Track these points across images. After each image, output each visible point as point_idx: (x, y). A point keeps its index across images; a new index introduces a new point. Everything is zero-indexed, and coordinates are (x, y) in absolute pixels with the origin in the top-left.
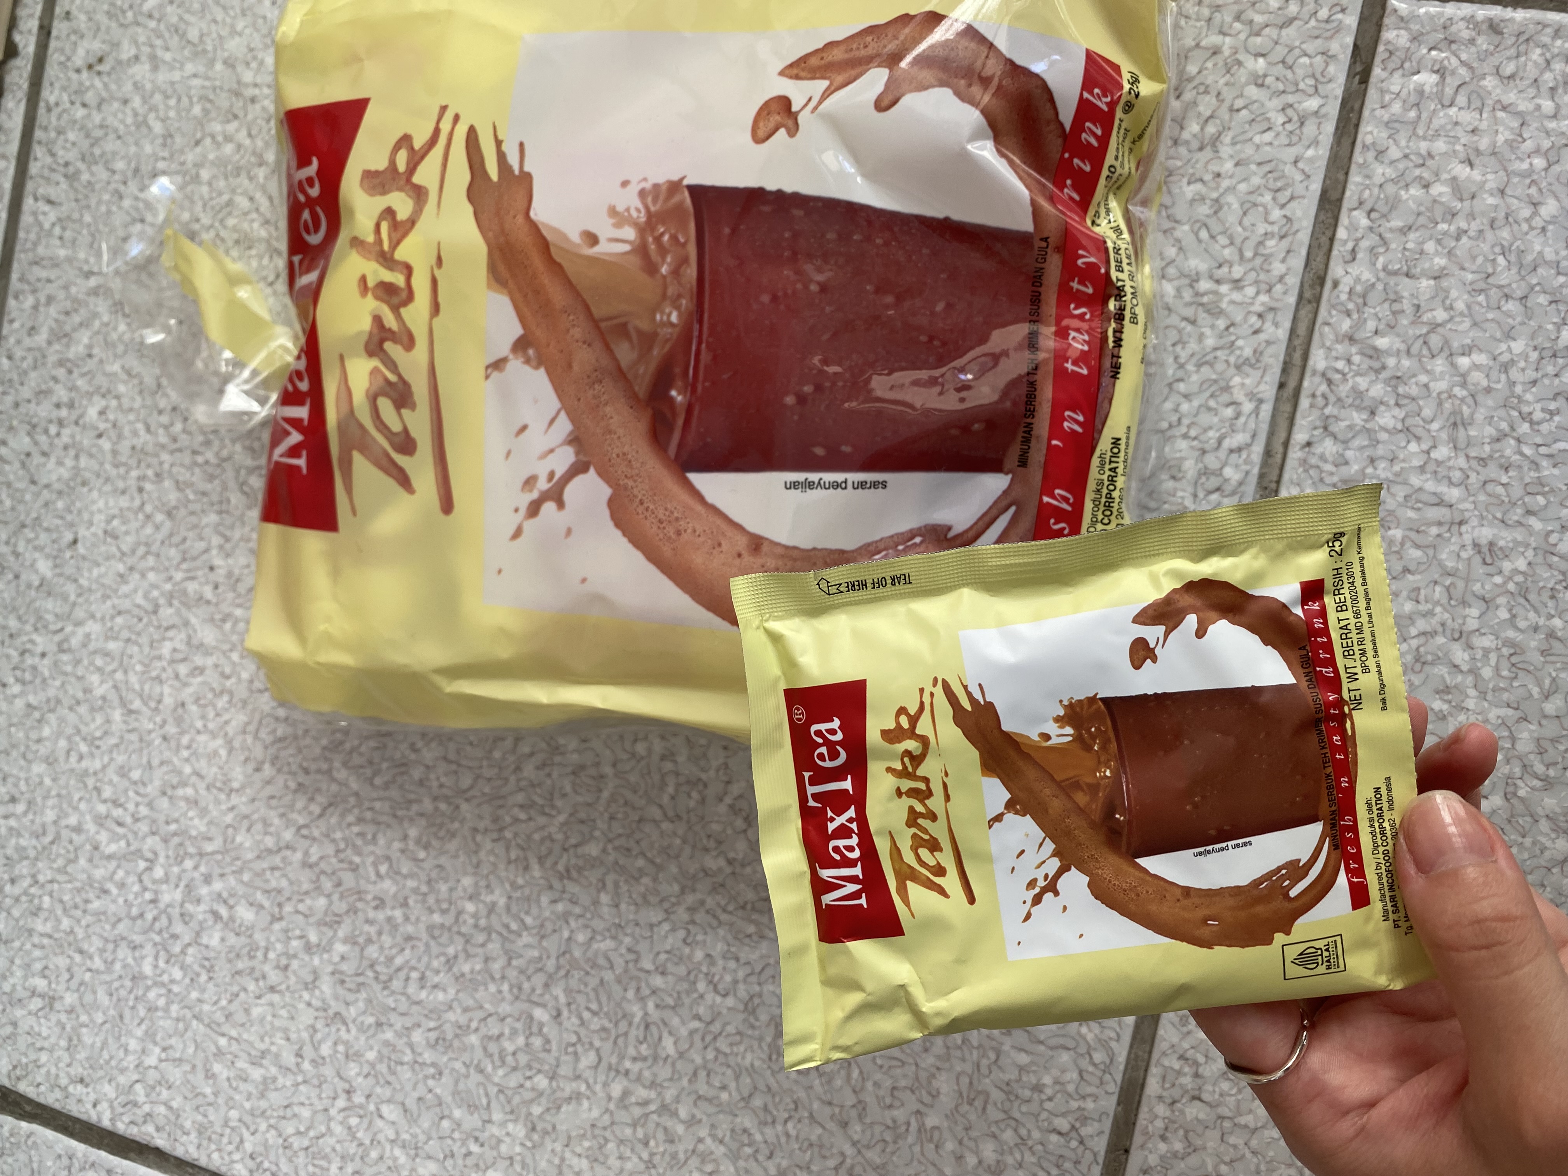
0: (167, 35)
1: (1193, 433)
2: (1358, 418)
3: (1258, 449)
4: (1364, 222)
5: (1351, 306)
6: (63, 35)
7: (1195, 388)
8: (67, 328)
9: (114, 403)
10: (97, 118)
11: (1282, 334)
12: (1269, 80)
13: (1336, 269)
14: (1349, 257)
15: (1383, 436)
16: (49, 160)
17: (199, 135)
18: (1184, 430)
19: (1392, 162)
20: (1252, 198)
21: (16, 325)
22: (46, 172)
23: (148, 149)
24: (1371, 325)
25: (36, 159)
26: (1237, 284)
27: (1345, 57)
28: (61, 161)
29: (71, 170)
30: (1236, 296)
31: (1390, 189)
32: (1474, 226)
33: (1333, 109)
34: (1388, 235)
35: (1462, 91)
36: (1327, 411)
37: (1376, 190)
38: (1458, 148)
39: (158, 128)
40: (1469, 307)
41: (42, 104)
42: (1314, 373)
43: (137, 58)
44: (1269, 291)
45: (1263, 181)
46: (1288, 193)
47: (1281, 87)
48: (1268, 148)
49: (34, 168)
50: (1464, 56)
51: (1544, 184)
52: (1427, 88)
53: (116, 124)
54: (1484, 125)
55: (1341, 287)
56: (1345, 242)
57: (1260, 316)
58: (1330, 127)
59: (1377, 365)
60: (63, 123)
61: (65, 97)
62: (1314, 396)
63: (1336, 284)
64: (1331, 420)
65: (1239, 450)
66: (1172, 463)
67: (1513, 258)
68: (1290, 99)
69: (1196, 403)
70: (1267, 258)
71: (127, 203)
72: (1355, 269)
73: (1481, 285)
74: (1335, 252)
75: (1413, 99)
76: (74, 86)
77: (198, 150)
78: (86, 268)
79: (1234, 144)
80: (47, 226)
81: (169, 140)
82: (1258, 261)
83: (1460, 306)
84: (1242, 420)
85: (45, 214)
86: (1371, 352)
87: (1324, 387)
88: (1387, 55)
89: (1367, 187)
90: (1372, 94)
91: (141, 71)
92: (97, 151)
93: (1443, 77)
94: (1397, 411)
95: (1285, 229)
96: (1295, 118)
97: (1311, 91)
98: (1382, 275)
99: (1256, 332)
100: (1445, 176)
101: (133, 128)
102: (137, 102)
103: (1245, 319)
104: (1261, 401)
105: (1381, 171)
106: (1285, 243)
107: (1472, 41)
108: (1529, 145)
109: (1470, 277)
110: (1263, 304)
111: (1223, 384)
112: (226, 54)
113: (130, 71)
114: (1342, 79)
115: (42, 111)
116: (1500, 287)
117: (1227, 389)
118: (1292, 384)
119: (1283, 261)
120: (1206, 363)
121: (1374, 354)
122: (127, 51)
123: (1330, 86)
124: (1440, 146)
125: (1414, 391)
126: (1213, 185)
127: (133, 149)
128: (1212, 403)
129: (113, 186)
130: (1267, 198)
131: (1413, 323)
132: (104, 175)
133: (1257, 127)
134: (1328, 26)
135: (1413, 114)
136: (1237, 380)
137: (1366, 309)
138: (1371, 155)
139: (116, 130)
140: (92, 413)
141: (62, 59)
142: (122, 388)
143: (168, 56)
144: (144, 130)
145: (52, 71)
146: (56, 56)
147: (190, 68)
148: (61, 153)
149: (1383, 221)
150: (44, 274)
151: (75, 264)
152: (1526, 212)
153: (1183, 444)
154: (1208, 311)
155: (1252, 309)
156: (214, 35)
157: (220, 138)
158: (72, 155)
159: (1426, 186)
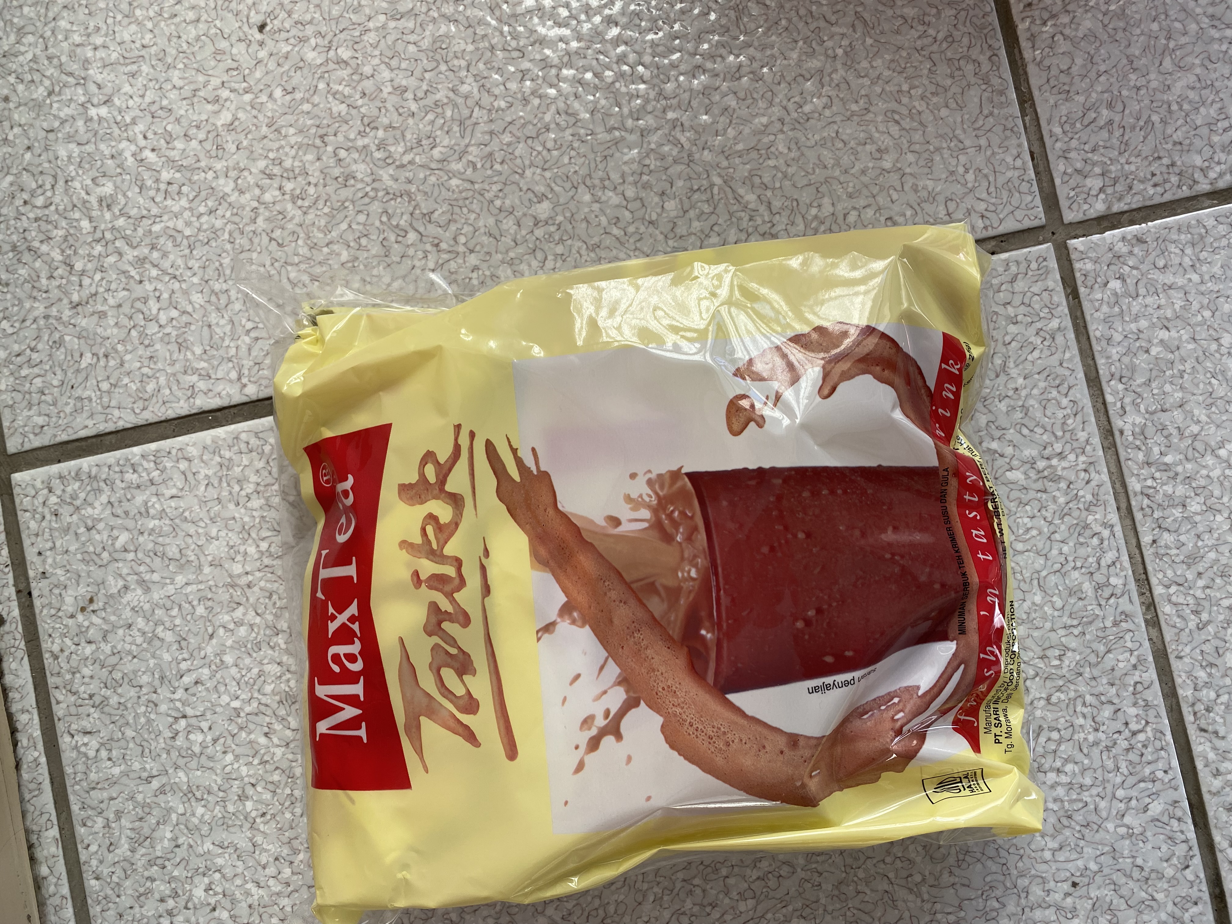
0: (148, 560)
1: (1079, 564)
2: (1177, 512)
3: (1125, 558)
4: (1121, 387)
5: (1138, 443)
6: (46, 592)
7: (1067, 534)
8: (146, 831)
9: (217, 876)
10: (107, 648)
11: (1105, 477)
12: (1020, 318)
13: (1117, 423)
14: (1121, 412)
15: (1198, 518)
16: (73, 699)
17: (210, 630)
18: (1072, 564)
19: (1119, 343)
20: (1045, 396)
21: (93, 848)
22: (73, 710)
23: (167, 657)
24: (1156, 450)
25: (58, 703)
26: (1061, 456)
27: (1060, 288)
28: (86, 696)
29: (97, 699)
30: (1064, 464)
31: (1126, 360)
32: (1188, 366)
33: (1068, 323)
34: (1139, 390)
35: (1140, 285)
36: (1156, 515)
37: (1118, 364)
38: (1155, 320)
39: (169, 637)
40: (1209, 417)
41: (46, 655)
42: (1136, 494)
43: (126, 587)
44: (1083, 452)
45: (1046, 384)
46: (1066, 385)
47: (1030, 320)
48: (1039, 361)
49: (59, 711)
50: (1131, 263)
51: (1216, 326)
52: (1119, 291)
53: (128, 647)
54: (1163, 302)
55: (1126, 433)
56: (1115, 403)
57: (1085, 471)
58: (1071, 335)
59: (1171, 474)
60: (74, 664)
61: (68, 641)
62: (1142, 509)
63: (1122, 432)
64: (1160, 521)
65: (1114, 563)
66: (1075, 589)
67: (1220, 378)
68: (1039, 325)
69: (1071, 544)
70: (1072, 431)
71: (163, 708)
72: (1129, 419)
73: (1210, 401)
74: (1111, 412)
75: (1113, 300)
76: (74, 630)
77: (214, 641)
78: (145, 775)
79: (1017, 366)
80: (92, 754)
81: (184, 644)
82: (1068, 435)
83: (1203, 418)
84: (1106, 543)
85: (85, 745)
86: (1162, 468)
87: (1146, 501)
88: (1083, 278)
89: (1112, 364)
90: (1086, 305)
91: (135, 596)
92: (118, 675)
93: (1124, 281)
94: (1198, 499)
95: (1075, 409)
96: (1048, 337)
97: (1050, 316)
98: (1147, 416)
99: (1088, 482)
100: (1155, 341)
101: (145, 645)
102: (140, 622)
103: (1077, 476)
104: (1112, 526)
105: (1114, 351)
106: (1079, 417)
107: (1131, 253)
108: (1195, 306)
109: (1201, 398)
110: (1084, 463)
111: (1083, 524)
112: (210, 558)
113: (124, 601)
114: (1065, 303)
115: (48, 660)
116: (1221, 398)
117: (1087, 526)
118: (1124, 505)
119: (1083, 430)
120: (1066, 514)
121: (1167, 468)
122: (114, 585)
123: (1059, 309)
124: (1143, 323)
125: (1203, 482)
126: (1015, 397)
127: (152, 662)
128: (1082, 540)
129: (144, 698)
130: (1054, 393)
131: (1181, 439)
132: (133, 692)
133: (1026, 350)
134: (1040, 272)
135: (1117, 309)
136: (1090, 518)
137: (1148, 441)
138: (1104, 343)
139: (129, 652)
140: (199, 893)
141: (53, 612)
142: (220, 861)
143: (156, 577)
144: (157, 643)
145: (45, 624)
146: (45, 612)
147: (180, 579)
148: (82, 689)
149: (1131, 382)
150: (105, 795)
151: (132, 775)
152: (1214, 346)
153: (1076, 574)
154: (1051, 480)
155: (1079, 468)
156: (193, 546)
157: (232, 626)
158: (93, 687)
159: (1147, 351)
